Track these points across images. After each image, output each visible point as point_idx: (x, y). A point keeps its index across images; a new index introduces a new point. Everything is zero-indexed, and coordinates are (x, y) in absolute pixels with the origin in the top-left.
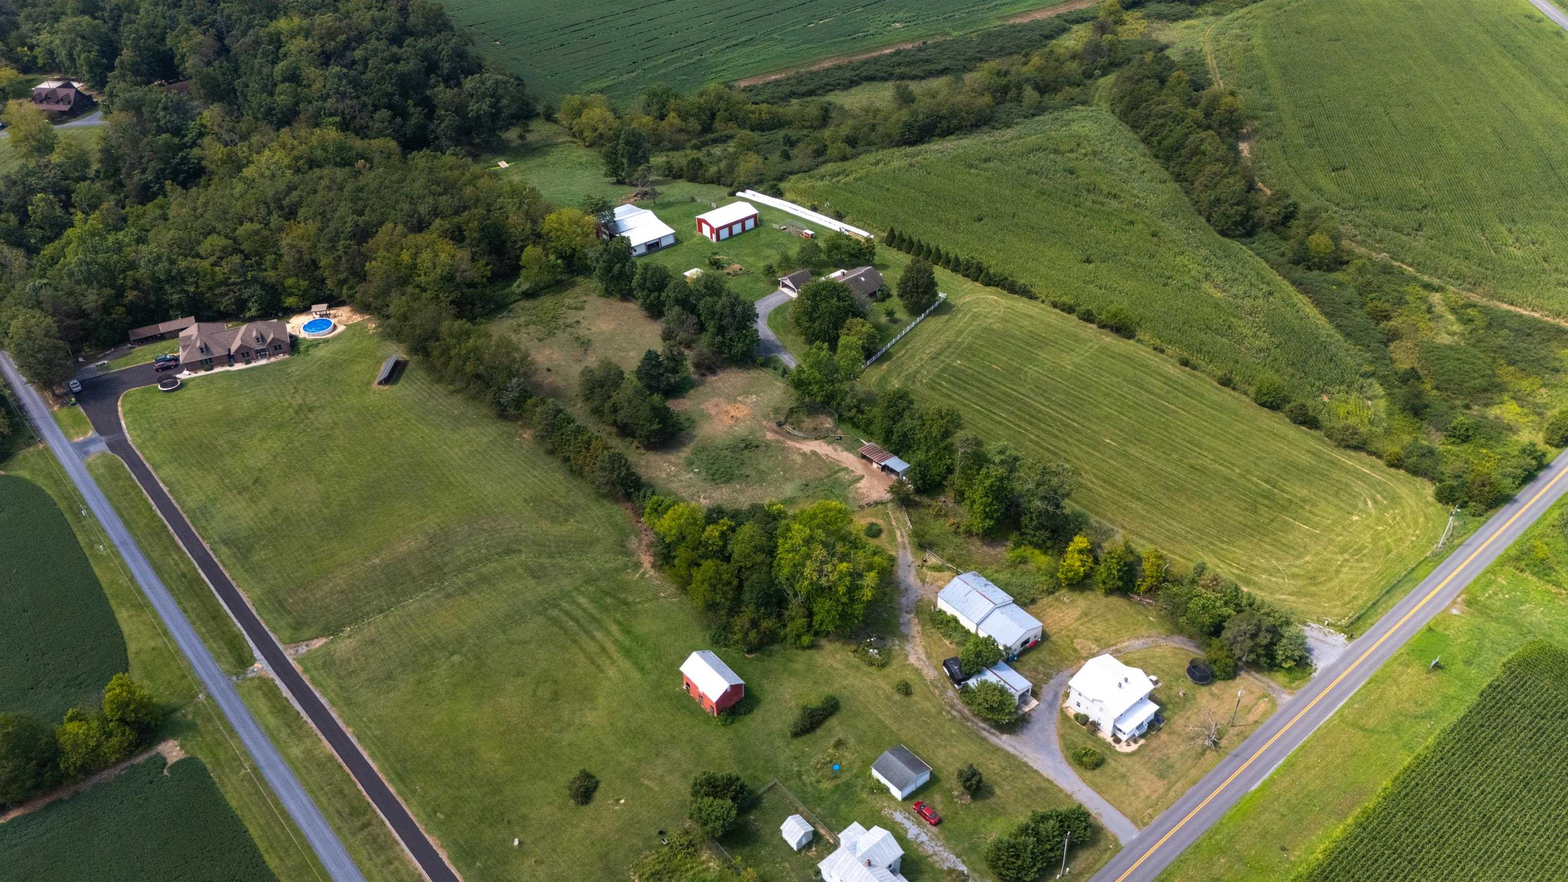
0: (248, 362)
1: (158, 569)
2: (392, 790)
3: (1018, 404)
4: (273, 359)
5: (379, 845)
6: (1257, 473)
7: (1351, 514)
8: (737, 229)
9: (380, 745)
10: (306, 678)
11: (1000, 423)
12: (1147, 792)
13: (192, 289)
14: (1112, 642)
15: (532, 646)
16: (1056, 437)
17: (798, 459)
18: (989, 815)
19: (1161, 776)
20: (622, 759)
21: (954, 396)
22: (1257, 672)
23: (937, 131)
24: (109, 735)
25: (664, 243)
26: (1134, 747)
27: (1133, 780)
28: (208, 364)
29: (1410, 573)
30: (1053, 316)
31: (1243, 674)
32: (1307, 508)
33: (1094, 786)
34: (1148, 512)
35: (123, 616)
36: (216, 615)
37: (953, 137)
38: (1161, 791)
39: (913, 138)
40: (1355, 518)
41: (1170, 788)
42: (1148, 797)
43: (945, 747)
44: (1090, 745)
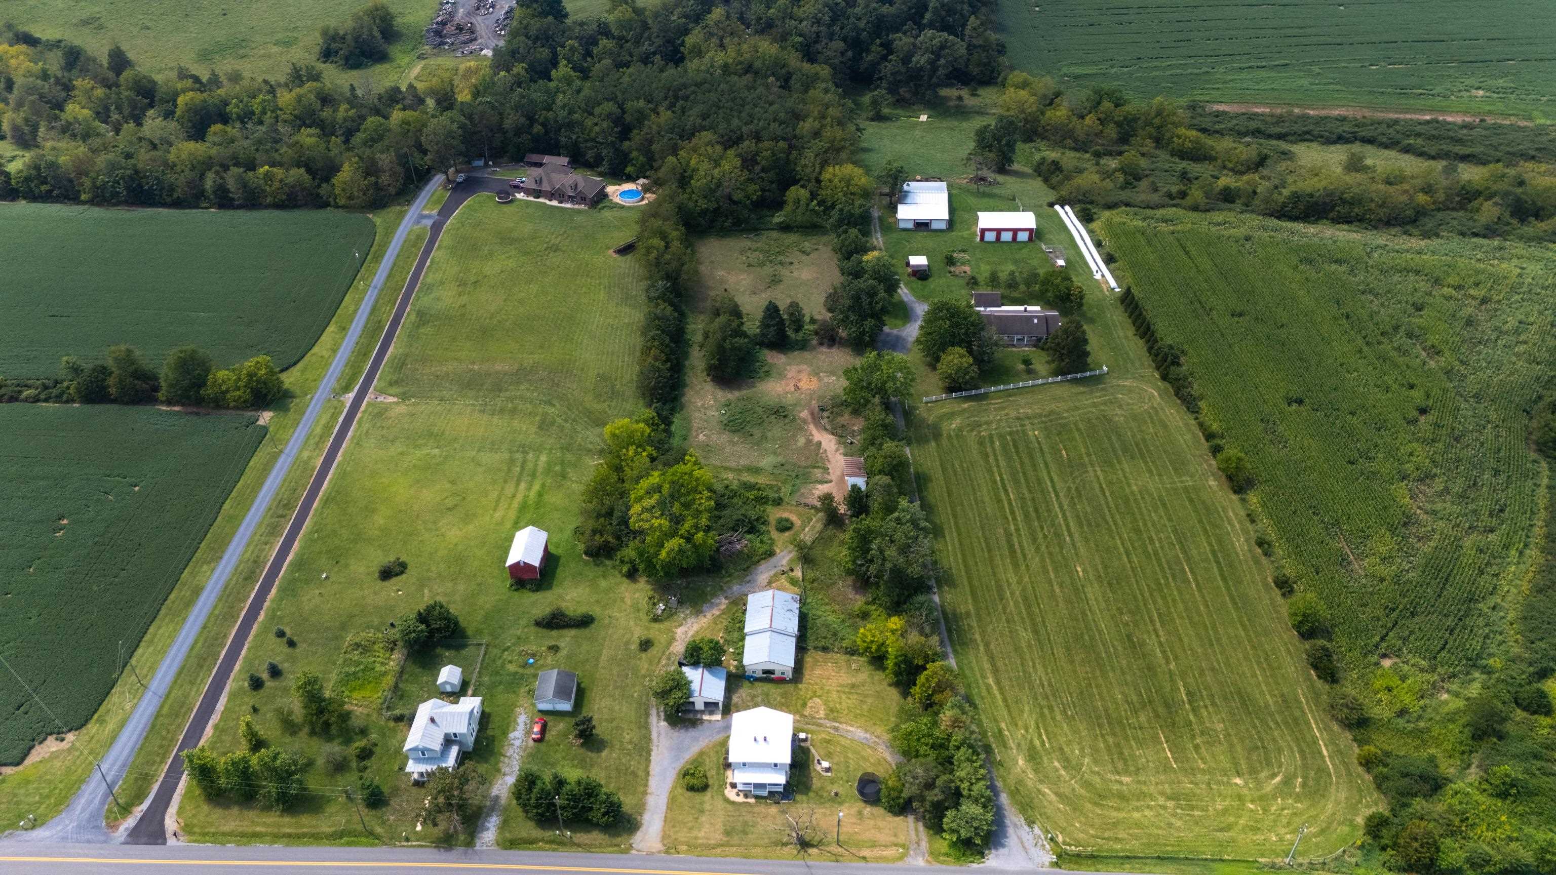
0: (561, 202)
1: (373, 310)
2: (315, 505)
3: (1038, 496)
4: (576, 206)
5: (273, 531)
6: (1191, 680)
7: (1238, 774)
8: (1006, 237)
9: (343, 475)
10: (359, 415)
11: (999, 501)
12: (700, 835)
13: (574, 137)
14: (843, 720)
15: (480, 470)
16: (1034, 540)
17: (802, 441)
18: (576, 762)
19: (727, 833)
20: (434, 569)
21: (991, 460)
22: (926, 826)
23: (1331, 215)
24: (238, 389)
25: (934, 226)
26: (741, 799)
27: (703, 819)
28: (538, 194)
29: (1212, 860)
30: (1188, 437)
31: (911, 819)
32: (1198, 741)
33: (672, 801)
34: (1030, 646)
35: (331, 328)
36: (366, 355)
37: (1345, 227)
38: (712, 842)
39: (1296, 212)
40: (1238, 781)
41: (723, 845)
42: (696, 838)
43: (614, 700)
44: (711, 773)
